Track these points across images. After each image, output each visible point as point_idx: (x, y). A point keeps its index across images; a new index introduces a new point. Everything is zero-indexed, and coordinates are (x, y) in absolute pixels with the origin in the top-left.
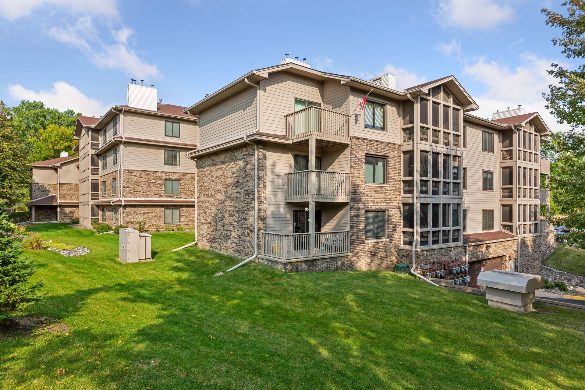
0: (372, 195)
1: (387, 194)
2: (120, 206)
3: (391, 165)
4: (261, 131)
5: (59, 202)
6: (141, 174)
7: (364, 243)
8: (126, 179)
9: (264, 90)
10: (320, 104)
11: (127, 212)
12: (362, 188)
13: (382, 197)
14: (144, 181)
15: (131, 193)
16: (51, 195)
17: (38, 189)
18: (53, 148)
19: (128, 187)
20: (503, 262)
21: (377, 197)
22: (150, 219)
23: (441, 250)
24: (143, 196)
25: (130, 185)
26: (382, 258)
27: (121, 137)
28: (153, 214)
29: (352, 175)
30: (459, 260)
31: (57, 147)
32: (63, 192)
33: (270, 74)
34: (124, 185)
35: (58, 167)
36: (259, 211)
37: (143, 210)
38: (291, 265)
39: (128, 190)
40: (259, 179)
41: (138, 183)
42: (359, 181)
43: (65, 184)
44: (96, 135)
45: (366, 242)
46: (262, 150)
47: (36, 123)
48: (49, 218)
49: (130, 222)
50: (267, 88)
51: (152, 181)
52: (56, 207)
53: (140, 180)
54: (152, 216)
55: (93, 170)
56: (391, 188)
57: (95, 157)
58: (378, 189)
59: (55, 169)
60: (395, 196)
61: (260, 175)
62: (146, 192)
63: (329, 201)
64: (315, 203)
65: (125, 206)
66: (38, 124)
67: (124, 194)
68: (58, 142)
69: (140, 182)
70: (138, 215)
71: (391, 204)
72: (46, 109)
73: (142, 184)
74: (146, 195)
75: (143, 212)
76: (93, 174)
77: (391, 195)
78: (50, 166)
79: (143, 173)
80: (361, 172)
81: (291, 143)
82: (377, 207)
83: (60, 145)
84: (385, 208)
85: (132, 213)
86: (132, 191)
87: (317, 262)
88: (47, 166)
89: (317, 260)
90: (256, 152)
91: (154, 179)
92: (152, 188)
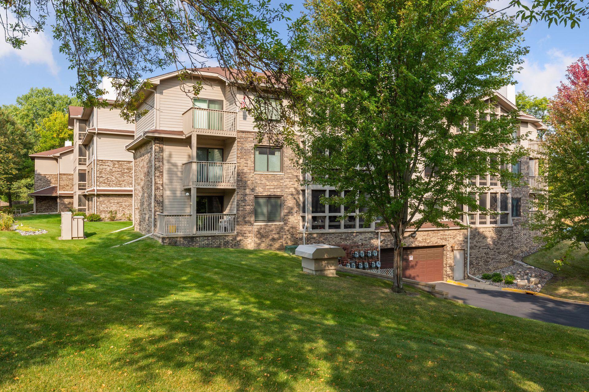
0: (263, 182)
1: (282, 181)
2: (94, 195)
3: (286, 154)
4: (158, 128)
5: (59, 192)
6: (114, 164)
7: (252, 224)
8: (100, 169)
9: (161, 93)
10: (222, 101)
11: (100, 201)
12: (251, 175)
13: (275, 184)
14: (118, 171)
15: (105, 183)
16: (52, 185)
17: (40, 180)
18: (58, 137)
19: (102, 177)
20: (445, 252)
21: (268, 184)
22: (124, 208)
23: (340, 235)
24: (116, 185)
25: (103, 175)
26: (273, 240)
27: (94, 129)
28: (127, 204)
29: (238, 164)
30: (369, 246)
31: (62, 136)
32: (62, 183)
33: (162, 81)
34: (98, 175)
35: (58, 157)
36: (155, 196)
37: (117, 199)
38: (169, 240)
39: (101, 179)
40: (155, 169)
41: (111, 172)
42: (246, 170)
43: (64, 174)
44: (84, 125)
45: (255, 224)
46: (158, 145)
47: (44, 110)
48: (51, 209)
49: (104, 211)
50: (164, 91)
51: (126, 171)
52: (56, 198)
53: (114, 170)
54: (126, 206)
55: (80, 160)
56: (286, 176)
57: (83, 147)
58: (270, 176)
59: (56, 159)
60: (291, 183)
61: (157, 166)
62: (120, 181)
63: (212, 187)
64: (196, 189)
65: (98, 196)
66: (46, 112)
67: (98, 183)
68: (63, 130)
69: (113, 172)
70: (112, 204)
71: (287, 190)
72: (55, 95)
73: (115, 174)
74: (119, 184)
75: (116, 201)
76: (79, 164)
77: (287, 182)
78: (51, 156)
79: (116, 163)
80: (249, 162)
81: (184, 138)
82: (269, 193)
83: (65, 134)
84: (279, 194)
85: (106, 202)
86: (106, 181)
87: (198, 239)
88: (49, 156)
89: (197, 237)
90: (154, 146)
91: (128, 169)
92: (126, 178)
